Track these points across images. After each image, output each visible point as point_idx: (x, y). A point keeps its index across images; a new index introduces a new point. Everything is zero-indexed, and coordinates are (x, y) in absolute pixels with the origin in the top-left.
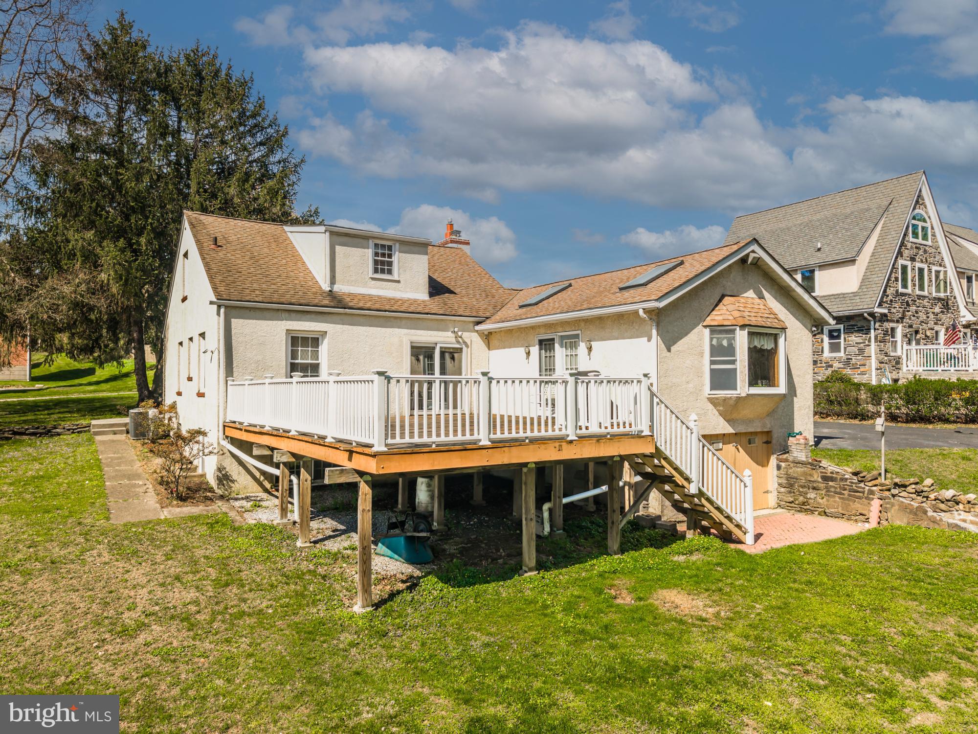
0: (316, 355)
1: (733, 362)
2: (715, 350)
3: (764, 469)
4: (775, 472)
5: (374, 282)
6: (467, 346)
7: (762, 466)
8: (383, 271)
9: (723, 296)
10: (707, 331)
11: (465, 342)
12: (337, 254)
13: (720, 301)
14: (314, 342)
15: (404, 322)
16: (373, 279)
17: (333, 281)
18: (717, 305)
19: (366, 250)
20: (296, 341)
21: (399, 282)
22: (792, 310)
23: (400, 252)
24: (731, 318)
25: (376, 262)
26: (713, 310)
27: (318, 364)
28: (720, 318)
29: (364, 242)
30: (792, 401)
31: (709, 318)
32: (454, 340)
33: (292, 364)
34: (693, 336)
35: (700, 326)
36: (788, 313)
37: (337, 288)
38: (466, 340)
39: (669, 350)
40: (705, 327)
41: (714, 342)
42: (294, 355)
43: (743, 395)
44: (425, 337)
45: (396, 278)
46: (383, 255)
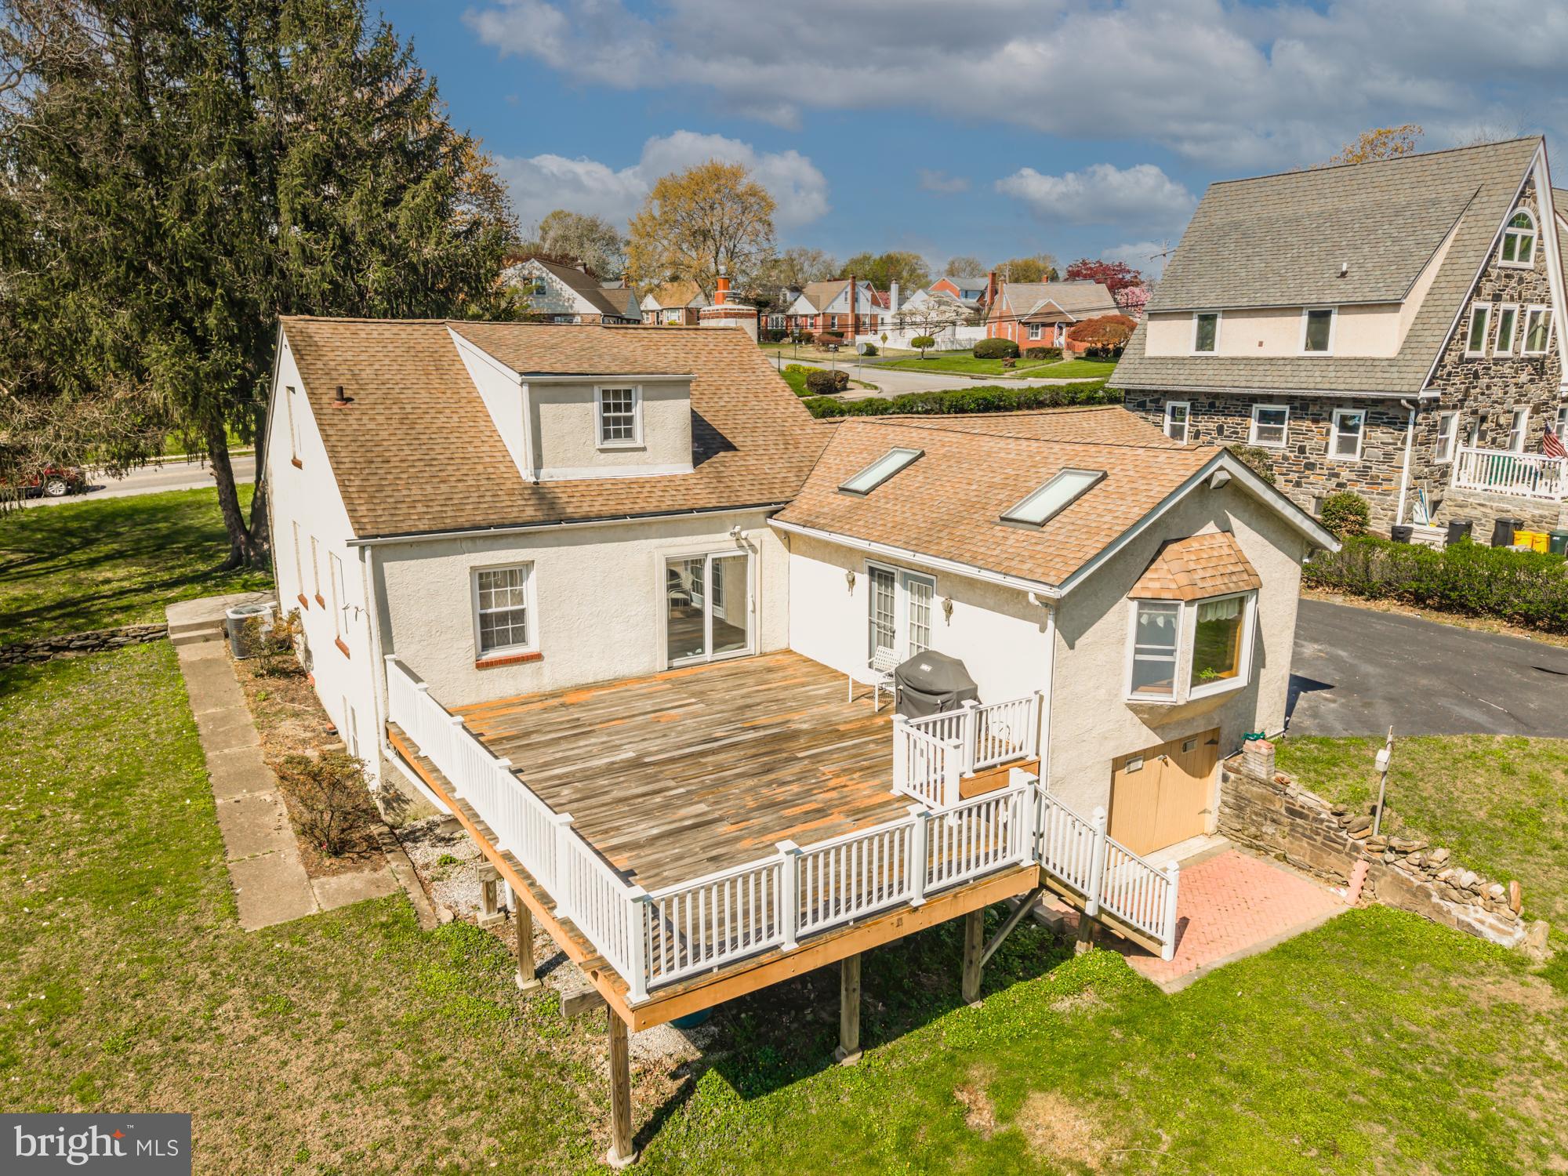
0: (519, 597)
1: (1171, 653)
2: (1147, 633)
3: (1203, 780)
4: (1219, 784)
5: (603, 455)
6: (755, 551)
7: (1201, 778)
8: (617, 435)
9: (1165, 544)
10: (1135, 604)
11: (751, 546)
12: (542, 420)
14: (513, 576)
15: (654, 528)
16: (602, 451)
17: (538, 464)
18: (1153, 561)
19: (589, 405)
20: (484, 580)
21: (644, 449)
23: (644, 399)
24: (1174, 586)
25: (606, 422)
26: (1147, 569)
27: (523, 611)
28: (1156, 585)
29: (585, 392)
30: (1258, 677)
31: (1138, 585)
32: (734, 545)
33: (482, 616)
34: (1111, 616)
35: (1124, 598)
37: (545, 475)
38: (753, 542)
39: (1072, 647)
40: (1132, 599)
41: (1144, 620)
42: (485, 600)
43: (1181, 702)
44: (687, 546)
45: (639, 443)
46: (617, 407)
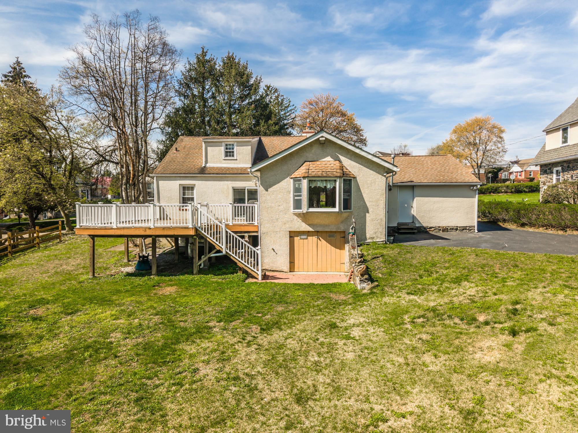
0: (192, 194)
1: (300, 196)
2: (295, 190)
3: (341, 251)
4: (348, 253)
7: (340, 249)
8: (230, 156)
9: (305, 162)
10: (292, 180)
12: (208, 151)
13: (302, 165)
14: (192, 188)
15: (229, 178)
16: (224, 160)
17: (206, 162)
18: (300, 167)
19: (221, 148)
20: (185, 189)
21: (236, 160)
22: (366, 164)
23: (237, 146)
25: (226, 152)
26: (298, 169)
27: (193, 197)
28: (297, 173)
29: (220, 144)
30: (365, 216)
31: (294, 174)
32: (254, 185)
33: (183, 198)
34: (283, 183)
35: (288, 178)
36: (362, 166)
37: (208, 165)
39: (267, 190)
40: (291, 178)
42: (184, 194)
43: (305, 212)
44: (239, 184)
45: (235, 158)
46: (230, 149)
